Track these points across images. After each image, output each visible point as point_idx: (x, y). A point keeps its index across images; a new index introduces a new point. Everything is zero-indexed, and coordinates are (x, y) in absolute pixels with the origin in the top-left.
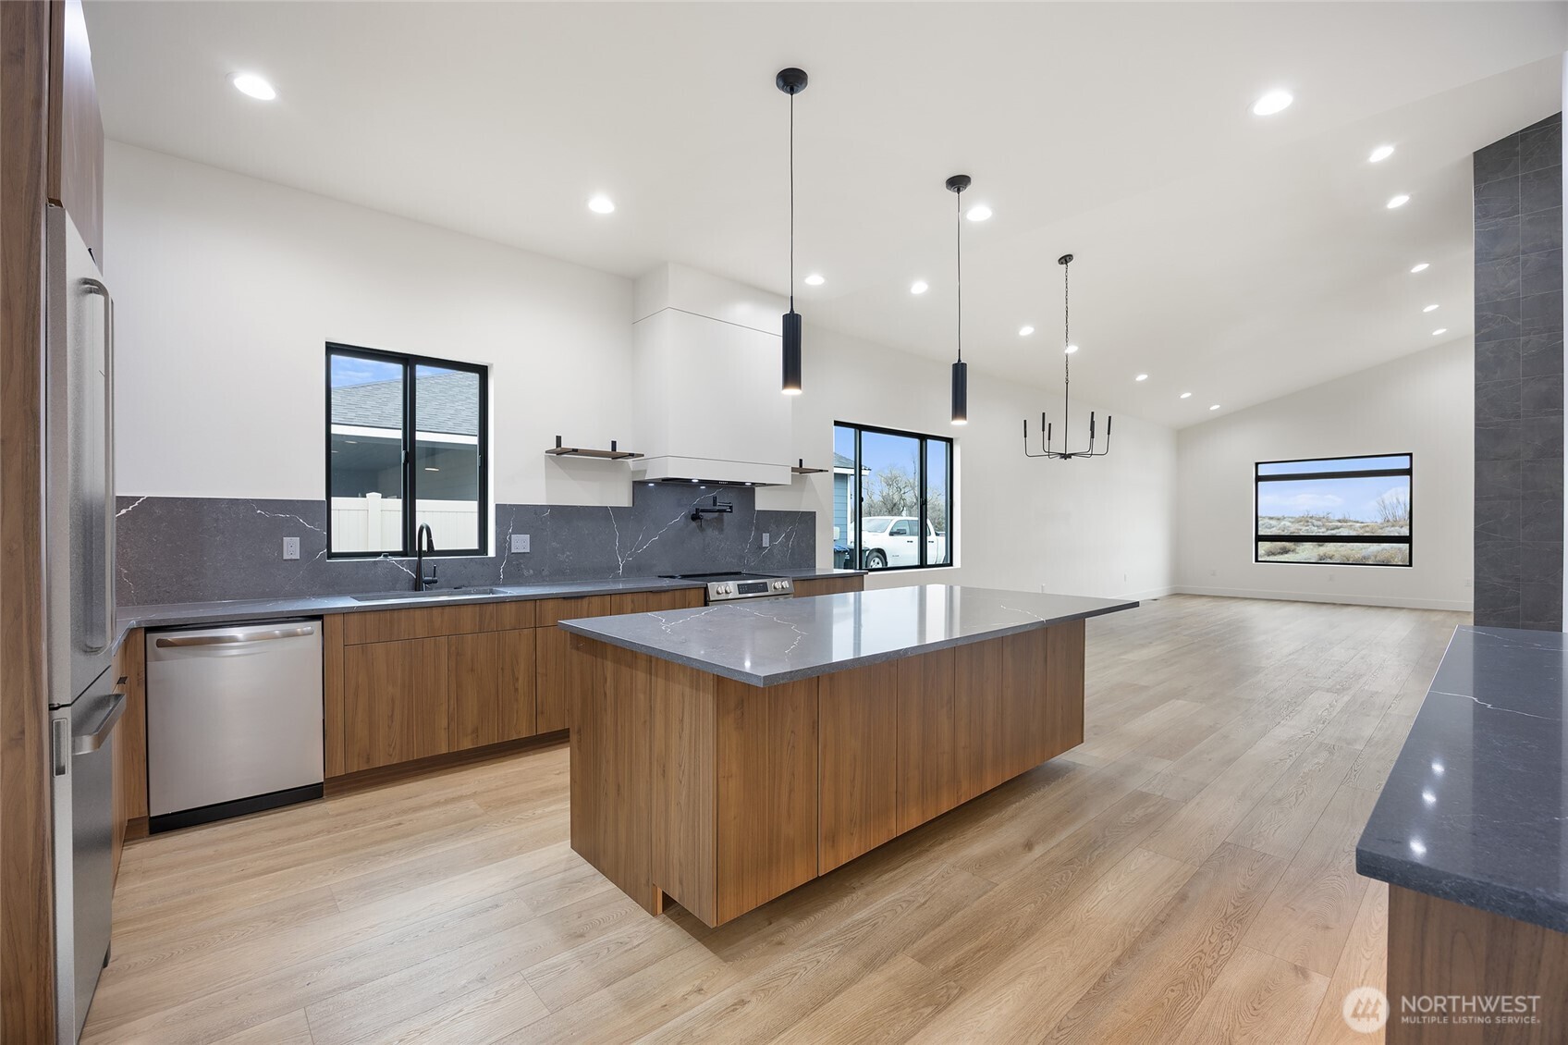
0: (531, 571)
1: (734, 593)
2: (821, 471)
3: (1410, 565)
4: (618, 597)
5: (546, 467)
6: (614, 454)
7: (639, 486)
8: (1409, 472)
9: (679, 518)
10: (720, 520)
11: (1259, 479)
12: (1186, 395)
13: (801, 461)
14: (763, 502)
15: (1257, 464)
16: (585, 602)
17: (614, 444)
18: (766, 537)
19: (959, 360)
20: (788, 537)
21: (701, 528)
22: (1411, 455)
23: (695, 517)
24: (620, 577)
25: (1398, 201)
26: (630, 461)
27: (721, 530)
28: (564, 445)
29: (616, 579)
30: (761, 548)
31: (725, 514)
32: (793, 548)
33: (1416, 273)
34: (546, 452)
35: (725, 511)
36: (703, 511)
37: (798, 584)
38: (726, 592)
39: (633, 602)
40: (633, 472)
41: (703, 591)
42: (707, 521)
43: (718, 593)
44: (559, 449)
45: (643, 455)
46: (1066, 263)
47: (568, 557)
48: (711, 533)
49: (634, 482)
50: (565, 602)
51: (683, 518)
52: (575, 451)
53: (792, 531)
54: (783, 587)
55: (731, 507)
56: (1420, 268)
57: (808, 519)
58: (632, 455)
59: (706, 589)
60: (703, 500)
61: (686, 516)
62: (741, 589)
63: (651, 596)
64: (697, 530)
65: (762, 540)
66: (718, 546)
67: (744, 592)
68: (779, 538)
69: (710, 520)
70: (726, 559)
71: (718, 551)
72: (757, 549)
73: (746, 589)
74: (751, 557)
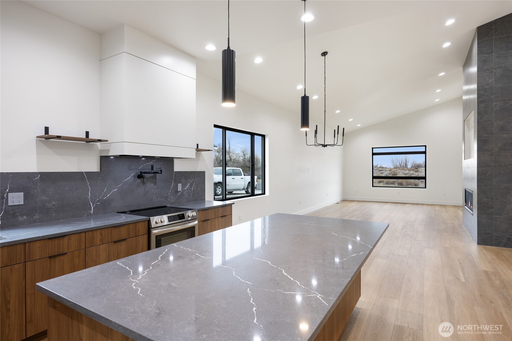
0: (25, 217)
1: (166, 222)
2: (209, 150)
3: (426, 188)
4: (90, 233)
5: (37, 147)
6: (87, 139)
7: (104, 159)
8: (425, 153)
9: (130, 177)
10: (155, 178)
11: (373, 154)
12: (351, 120)
13: (198, 145)
14: (178, 167)
15: (373, 148)
16: (66, 239)
17: (87, 133)
18: (180, 186)
19: (305, 95)
20: (191, 185)
21: (143, 183)
22: (425, 146)
23: (140, 176)
24: (91, 215)
25: (447, 45)
26: (98, 144)
27: (155, 183)
28: (51, 133)
29: (89, 217)
30: (177, 192)
31: (157, 174)
32: (194, 191)
33: (440, 76)
34: (37, 137)
35: (157, 173)
36: (145, 173)
37: (200, 212)
38: (161, 222)
39: (101, 234)
40: (100, 151)
41: (147, 223)
42: (147, 178)
43: (156, 223)
44: (47, 136)
45: (107, 141)
46: (325, 56)
47: (53, 205)
48: (150, 185)
49: (101, 157)
50: (50, 241)
51: (133, 177)
52: (59, 137)
53: (193, 182)
54: (193, 216)
55: (161, 171)
56: (442, 74)
57: (202, 175)
58: (100, 141)
59: (149, 221)
60: (145, 167)
61: (134, 176)
62: (170, 219)
63: (114, 229)
64: (141, 184)
65: (178, 187)
66: (153, 192)
67: (171, 220)
68: (187, 186)
69: (149, 178)
70: (158, 199)
71: (153, 195)
72: (175, 192)
73: (173, 219)
74: (172, 197)
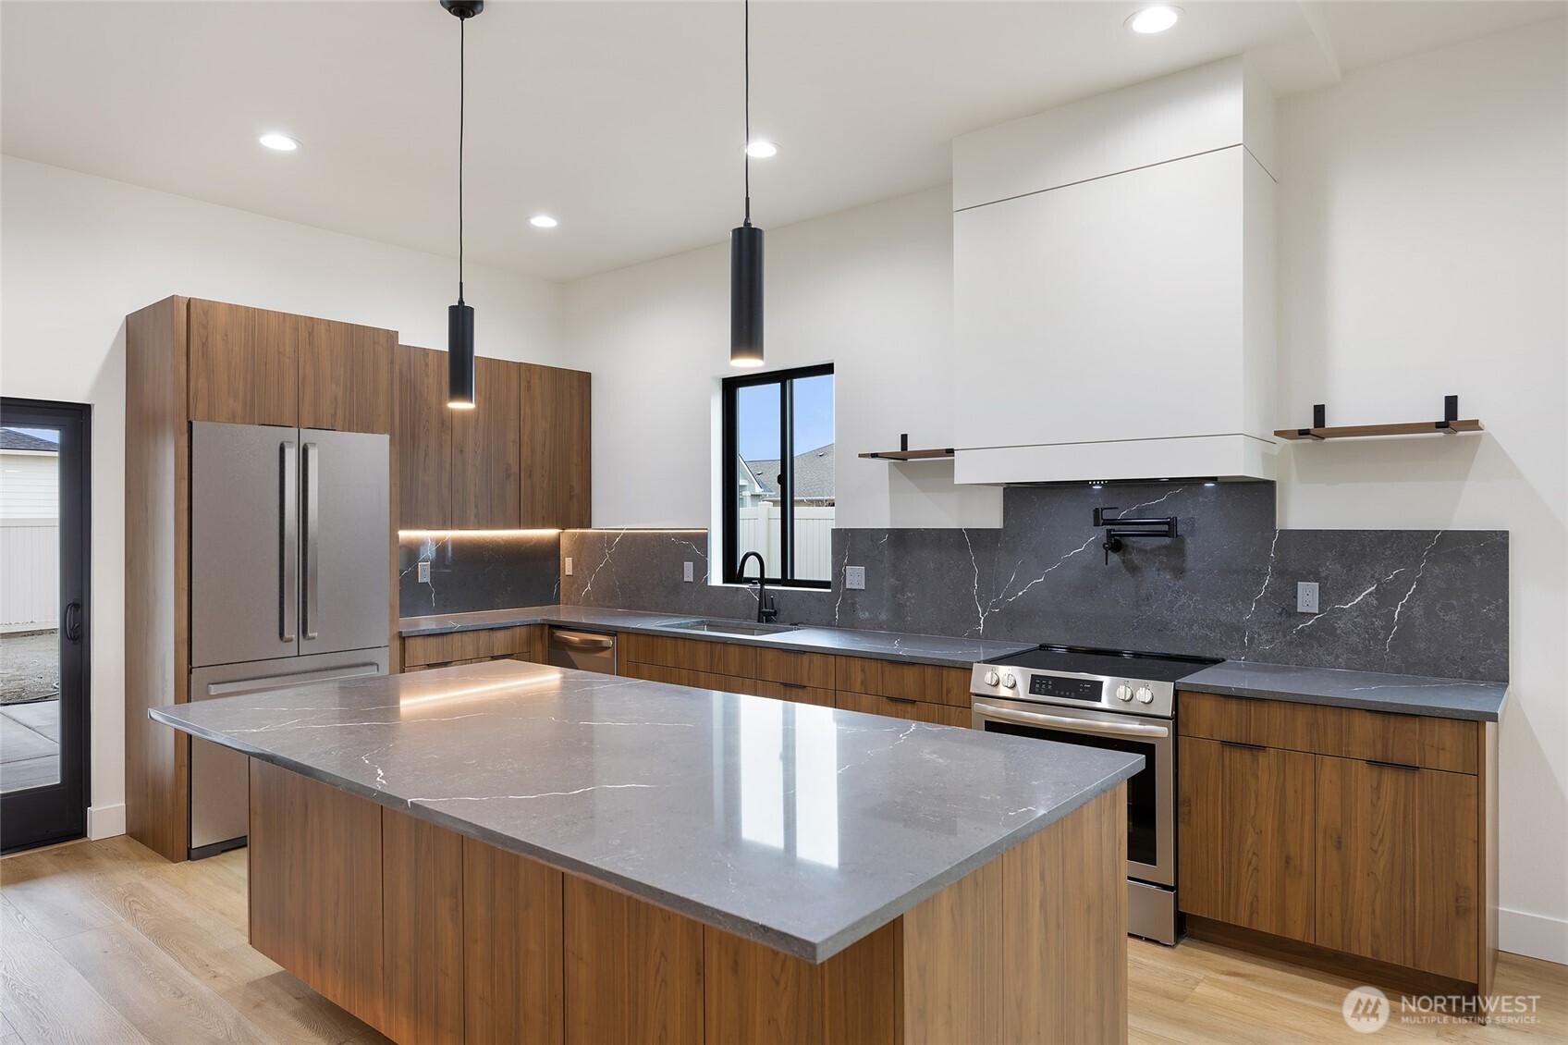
0: (867, 614)
5: (891, 478)
9: (1084, 546)
10: (1178, 552)
18: (1308, 593)
20: (1386, 596)
21: (1133, 569)
27: (1179, 572)
30: (1291, 612)
32: (1407, 624)
42: (1145, 552)
43: (988, 683)
44: (905, 451)
48: (1156, 578)
51: (1093, 547)
53: (1401, 581)
61: (1095, 543)
62: (1037, 685)
63: (888, 667)
64: (1124, 571)
65: (1296, 597)
66: (1170, 602)
67: (1043, 691)
68: (1354, 595)
69: (1152, 551)
70: (1191, 628)
71: (1172, 612)
72: (1280, 614)
73: (1050, 687)
74: (1262, 632)
